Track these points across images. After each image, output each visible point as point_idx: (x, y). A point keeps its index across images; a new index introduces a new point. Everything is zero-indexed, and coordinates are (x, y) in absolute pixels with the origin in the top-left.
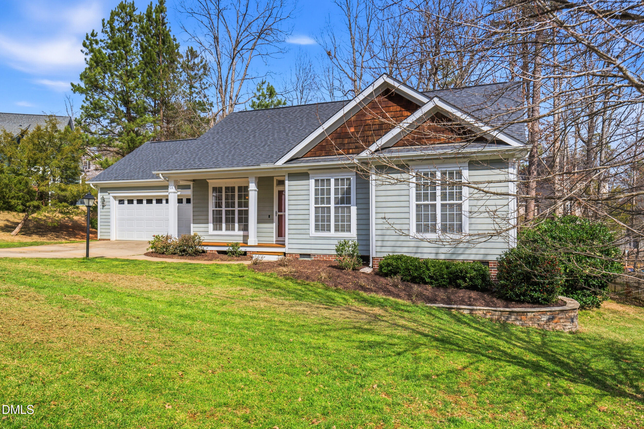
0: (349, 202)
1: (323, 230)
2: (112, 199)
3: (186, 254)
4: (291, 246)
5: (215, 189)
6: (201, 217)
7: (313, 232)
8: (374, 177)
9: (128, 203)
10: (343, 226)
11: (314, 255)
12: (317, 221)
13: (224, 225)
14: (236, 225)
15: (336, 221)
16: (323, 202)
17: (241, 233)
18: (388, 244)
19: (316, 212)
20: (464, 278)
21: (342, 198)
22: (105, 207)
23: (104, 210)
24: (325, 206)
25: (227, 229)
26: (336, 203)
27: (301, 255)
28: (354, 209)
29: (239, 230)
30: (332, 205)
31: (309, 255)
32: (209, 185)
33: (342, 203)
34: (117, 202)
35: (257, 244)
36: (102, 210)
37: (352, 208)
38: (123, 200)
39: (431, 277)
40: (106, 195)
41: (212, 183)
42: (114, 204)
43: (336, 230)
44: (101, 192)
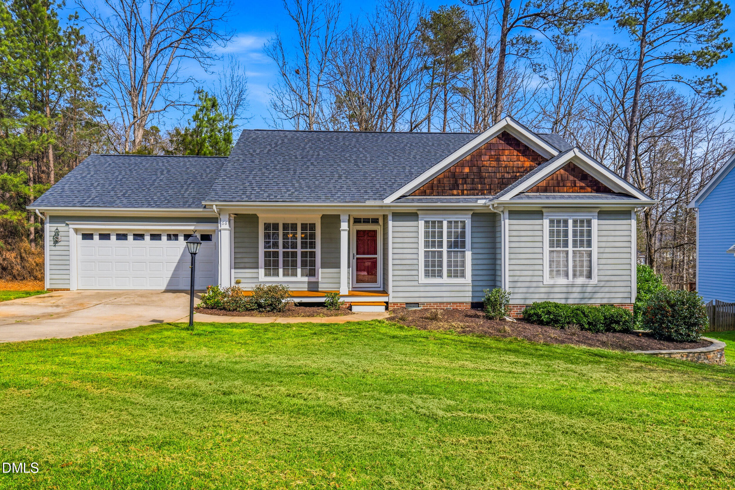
0: (463, 245)
1: (434, 276)
2: (72, 232)
3: (272, 310)
4: (396, 295)
5: (267, 226)
6: (246, 260)
7: (422, 279)
8: (507, 221)
9: (100, 239)
10: (456, 271)
11: (423, 304)
12: (426, 266)
13: (281, 271)
14: (299, 271)
15: (449, 266)
16: (433, 246)
17: (306, 279)
18: (521, 290)
19: (426, 256)
20: (617, 322)
21: (456, 243)
22: (59, 244)
23: (57, 248)
24: (437, 249)
25: (284, 275)
26: (449, 247)
27: (407, 304)
28: (468, 255)
29: (302, 275)
30: (445, 249)
31: (417, 304)
32: (260, 220)
33: (456, 246)
34: (81, 236)
35: (347, 294)
36: (53, 248)
37: (466, 252)
38: (92, 235)
39: (589, 323)
40: (61, 227)
41: (264, 218)
42: (76, 239)
43: (449, 276)
44: (50, 222)
